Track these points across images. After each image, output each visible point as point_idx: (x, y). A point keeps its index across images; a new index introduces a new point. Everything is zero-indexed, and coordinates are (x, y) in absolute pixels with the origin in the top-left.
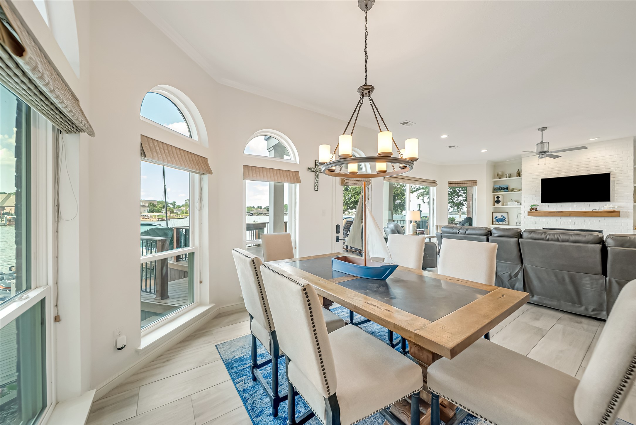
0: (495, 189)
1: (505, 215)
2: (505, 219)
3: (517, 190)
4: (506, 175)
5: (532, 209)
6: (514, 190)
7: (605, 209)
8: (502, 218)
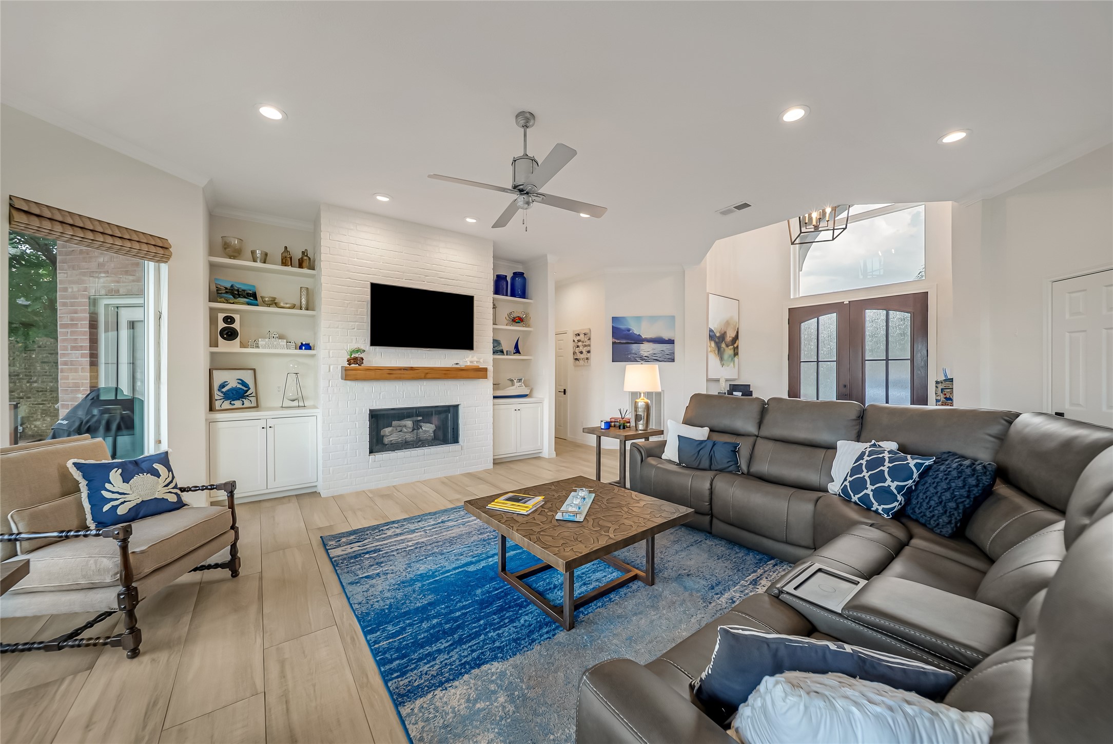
0: (218, 290)
2: (247, 391)
3: (287, 304)
4: (253, 253)
5: (352, 361)
6: (276, 303)
7: (469, 364)
8: (240, 386)
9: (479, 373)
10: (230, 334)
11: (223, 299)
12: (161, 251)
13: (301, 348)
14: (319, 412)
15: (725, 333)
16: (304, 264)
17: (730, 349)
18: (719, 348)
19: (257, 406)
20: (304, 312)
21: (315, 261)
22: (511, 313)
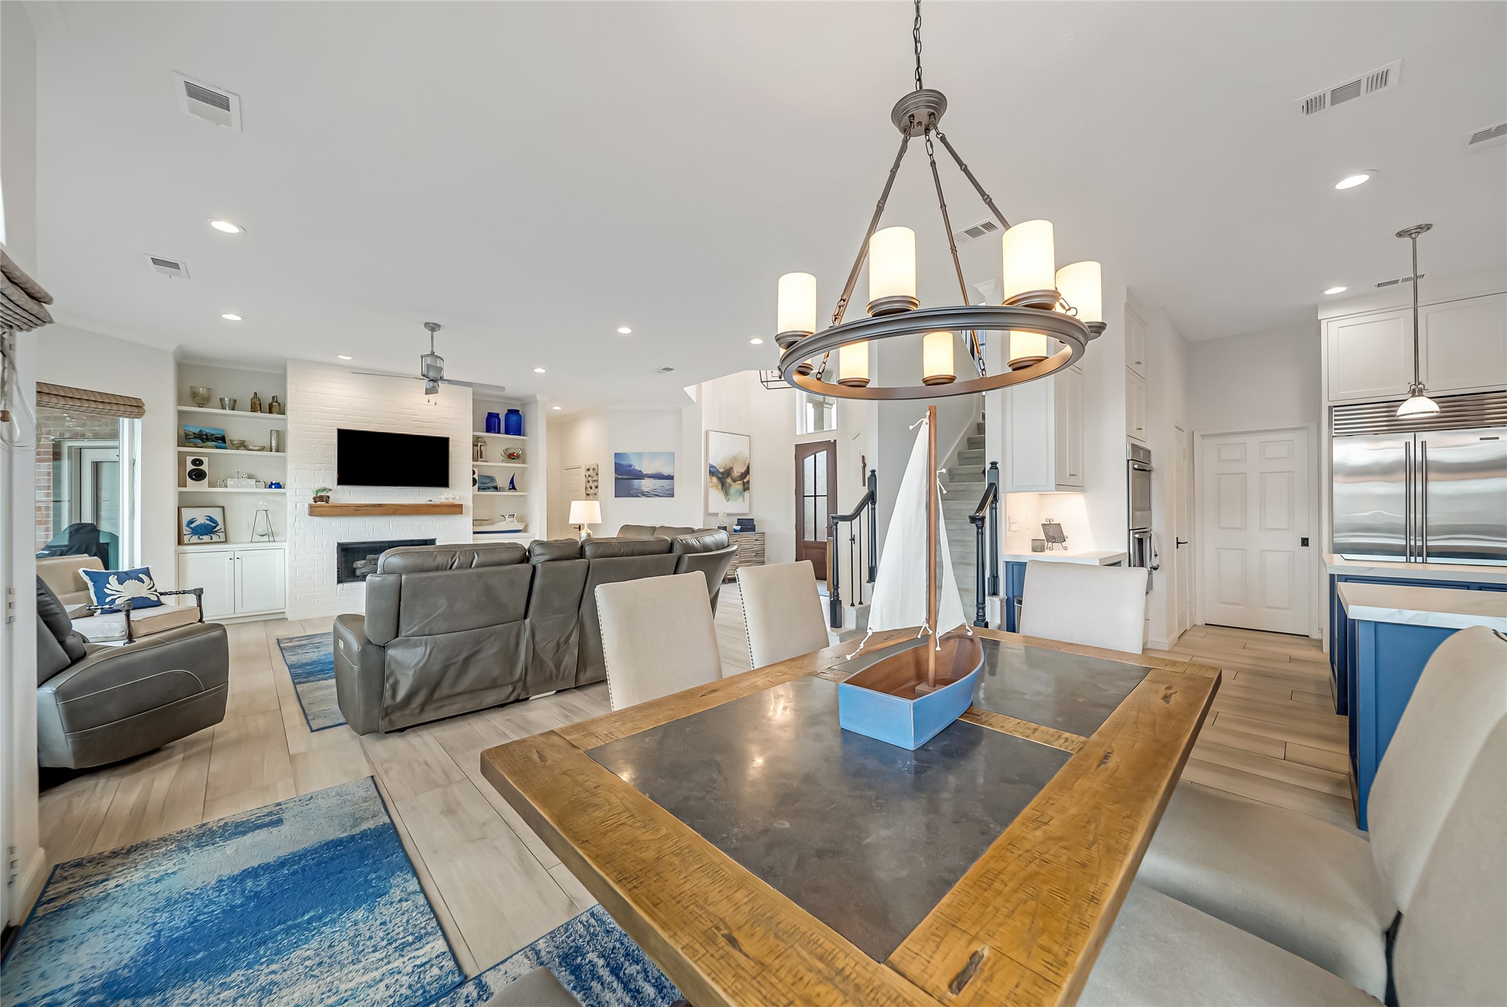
0: (187, 435)
1: (216, 514)
2: (215, 527)
3: (256, 446)
4: (222, 400)
5: (318, 499)
6: (244, 446)
7: (443, 500)
8: (209, 523)
9: (456, 509)
10: (198, 475)
11: (191, 444)
12: (136, 410)
13: (270, 487)
14: (286, 545)
15: (731, 468)
16: (274, 410)
17: (738, 484)
18: (723, 484)
19: (226, 542)
20: (274, 453)
21: (285, 406)
22: (506, 450)
